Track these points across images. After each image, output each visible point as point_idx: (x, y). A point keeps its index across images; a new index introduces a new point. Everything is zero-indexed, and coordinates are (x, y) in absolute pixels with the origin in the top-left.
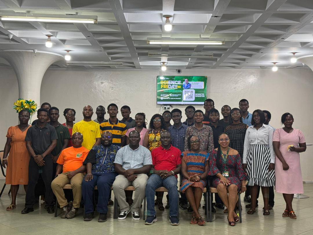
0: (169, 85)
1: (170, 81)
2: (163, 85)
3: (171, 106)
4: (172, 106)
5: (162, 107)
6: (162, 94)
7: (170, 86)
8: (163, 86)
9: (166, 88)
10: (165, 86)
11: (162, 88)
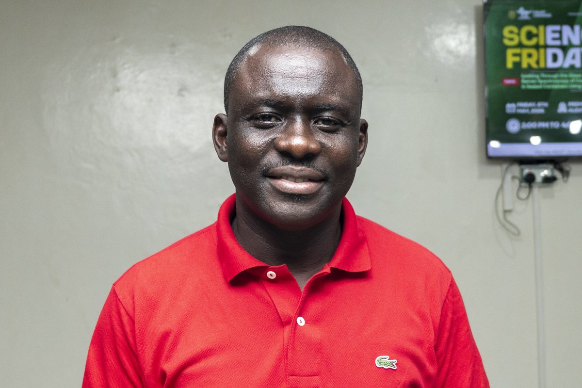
0: (550, 52)
1: (557, 28)
2: (517, 51)
3: (561, 170)
4: (566, 166)
5: (509, 177)
6: (515, 101)
7: (555, 58)
8: (517, 59)
9: (534, 66)
10: (530, 56)
11: (510, 65)
